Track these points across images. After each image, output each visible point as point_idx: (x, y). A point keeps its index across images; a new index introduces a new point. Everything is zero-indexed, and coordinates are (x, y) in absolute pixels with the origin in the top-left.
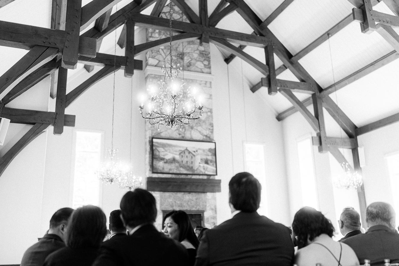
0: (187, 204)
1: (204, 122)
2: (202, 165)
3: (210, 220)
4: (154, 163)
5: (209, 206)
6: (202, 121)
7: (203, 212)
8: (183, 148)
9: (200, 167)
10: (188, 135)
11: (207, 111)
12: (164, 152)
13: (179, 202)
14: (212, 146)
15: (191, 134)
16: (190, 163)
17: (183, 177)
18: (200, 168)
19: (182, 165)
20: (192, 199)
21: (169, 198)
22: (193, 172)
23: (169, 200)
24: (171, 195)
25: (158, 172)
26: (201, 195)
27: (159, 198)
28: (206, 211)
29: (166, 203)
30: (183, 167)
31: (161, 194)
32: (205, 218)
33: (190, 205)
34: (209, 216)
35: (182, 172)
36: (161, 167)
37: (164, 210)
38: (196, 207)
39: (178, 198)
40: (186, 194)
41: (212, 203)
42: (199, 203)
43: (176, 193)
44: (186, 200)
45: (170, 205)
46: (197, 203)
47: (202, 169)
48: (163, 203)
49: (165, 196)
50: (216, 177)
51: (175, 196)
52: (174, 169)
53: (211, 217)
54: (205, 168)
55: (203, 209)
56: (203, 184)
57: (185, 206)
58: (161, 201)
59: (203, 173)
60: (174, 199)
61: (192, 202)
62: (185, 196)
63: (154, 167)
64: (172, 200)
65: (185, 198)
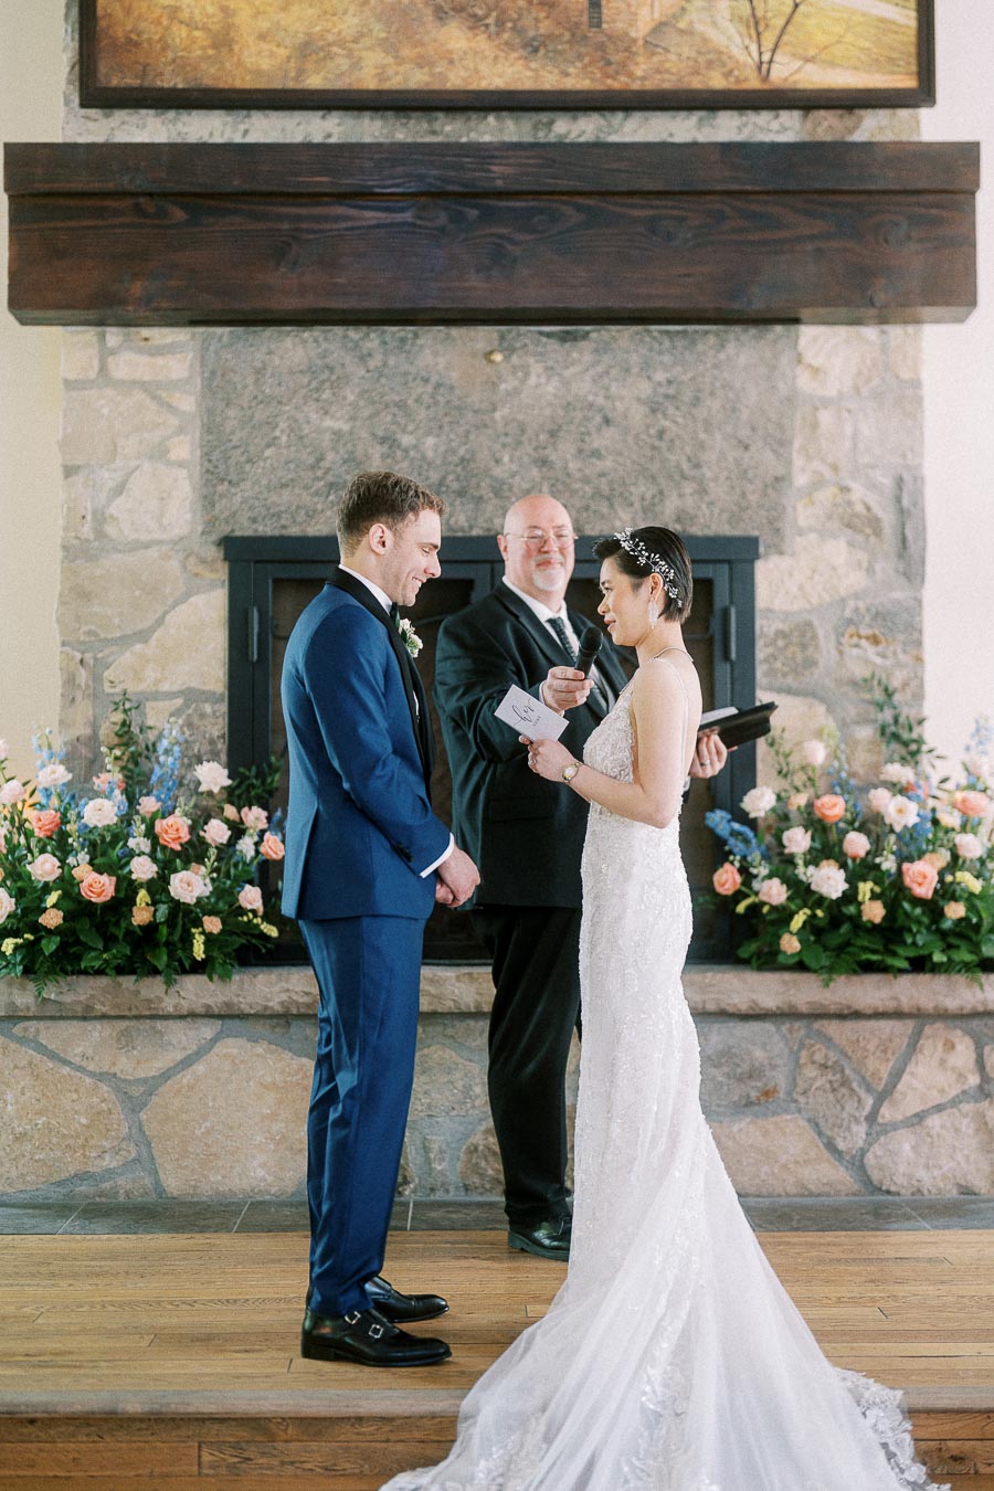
0: (543, 462)
3: (826, 652)
5: (817, 484)
7: (739, 554)
9: (699, 3)
13: (430, 441)
17: (491, 130)
18: (696, 19)
20: (600, 400)
21: (315, 396)
22: (611, 70)
23: (314, 416)
24: (343, 365)
25: (159, 84)
26: (722, 356)
27: (187, 403)
28: (782, 540)
29: (268, 453)
30: (480, 13)
31: (217, 353)
32: (764, 626)
33: (578, 475)
34: (815, 601)
35: (464, 79)
36: (190, 24)
37: (249, 533)
38: (654, 497)
39: (419, 390)
40: (518, 345)
41: (855, 446)
42: (682, 449)
43: (403, 340)
44: (520, 417)
45: (330, 478)
46: (663, 445)
47: (732, 29)
48: (239, 451)
49: (259, 372)
50: (924, 113)
51: (381, 375)
52: (362, 35)
53: (848, 613)
54: (769, 15)
55: (734, 519)
56: (727, 209)
57: (505, 487)
58: (211, 438)
59: (736, 73)
60: (366, 413)
61: (597, 442)
62: (515, 369)
63: (109, 27)
64: (353, 419)
65: (516, 392)
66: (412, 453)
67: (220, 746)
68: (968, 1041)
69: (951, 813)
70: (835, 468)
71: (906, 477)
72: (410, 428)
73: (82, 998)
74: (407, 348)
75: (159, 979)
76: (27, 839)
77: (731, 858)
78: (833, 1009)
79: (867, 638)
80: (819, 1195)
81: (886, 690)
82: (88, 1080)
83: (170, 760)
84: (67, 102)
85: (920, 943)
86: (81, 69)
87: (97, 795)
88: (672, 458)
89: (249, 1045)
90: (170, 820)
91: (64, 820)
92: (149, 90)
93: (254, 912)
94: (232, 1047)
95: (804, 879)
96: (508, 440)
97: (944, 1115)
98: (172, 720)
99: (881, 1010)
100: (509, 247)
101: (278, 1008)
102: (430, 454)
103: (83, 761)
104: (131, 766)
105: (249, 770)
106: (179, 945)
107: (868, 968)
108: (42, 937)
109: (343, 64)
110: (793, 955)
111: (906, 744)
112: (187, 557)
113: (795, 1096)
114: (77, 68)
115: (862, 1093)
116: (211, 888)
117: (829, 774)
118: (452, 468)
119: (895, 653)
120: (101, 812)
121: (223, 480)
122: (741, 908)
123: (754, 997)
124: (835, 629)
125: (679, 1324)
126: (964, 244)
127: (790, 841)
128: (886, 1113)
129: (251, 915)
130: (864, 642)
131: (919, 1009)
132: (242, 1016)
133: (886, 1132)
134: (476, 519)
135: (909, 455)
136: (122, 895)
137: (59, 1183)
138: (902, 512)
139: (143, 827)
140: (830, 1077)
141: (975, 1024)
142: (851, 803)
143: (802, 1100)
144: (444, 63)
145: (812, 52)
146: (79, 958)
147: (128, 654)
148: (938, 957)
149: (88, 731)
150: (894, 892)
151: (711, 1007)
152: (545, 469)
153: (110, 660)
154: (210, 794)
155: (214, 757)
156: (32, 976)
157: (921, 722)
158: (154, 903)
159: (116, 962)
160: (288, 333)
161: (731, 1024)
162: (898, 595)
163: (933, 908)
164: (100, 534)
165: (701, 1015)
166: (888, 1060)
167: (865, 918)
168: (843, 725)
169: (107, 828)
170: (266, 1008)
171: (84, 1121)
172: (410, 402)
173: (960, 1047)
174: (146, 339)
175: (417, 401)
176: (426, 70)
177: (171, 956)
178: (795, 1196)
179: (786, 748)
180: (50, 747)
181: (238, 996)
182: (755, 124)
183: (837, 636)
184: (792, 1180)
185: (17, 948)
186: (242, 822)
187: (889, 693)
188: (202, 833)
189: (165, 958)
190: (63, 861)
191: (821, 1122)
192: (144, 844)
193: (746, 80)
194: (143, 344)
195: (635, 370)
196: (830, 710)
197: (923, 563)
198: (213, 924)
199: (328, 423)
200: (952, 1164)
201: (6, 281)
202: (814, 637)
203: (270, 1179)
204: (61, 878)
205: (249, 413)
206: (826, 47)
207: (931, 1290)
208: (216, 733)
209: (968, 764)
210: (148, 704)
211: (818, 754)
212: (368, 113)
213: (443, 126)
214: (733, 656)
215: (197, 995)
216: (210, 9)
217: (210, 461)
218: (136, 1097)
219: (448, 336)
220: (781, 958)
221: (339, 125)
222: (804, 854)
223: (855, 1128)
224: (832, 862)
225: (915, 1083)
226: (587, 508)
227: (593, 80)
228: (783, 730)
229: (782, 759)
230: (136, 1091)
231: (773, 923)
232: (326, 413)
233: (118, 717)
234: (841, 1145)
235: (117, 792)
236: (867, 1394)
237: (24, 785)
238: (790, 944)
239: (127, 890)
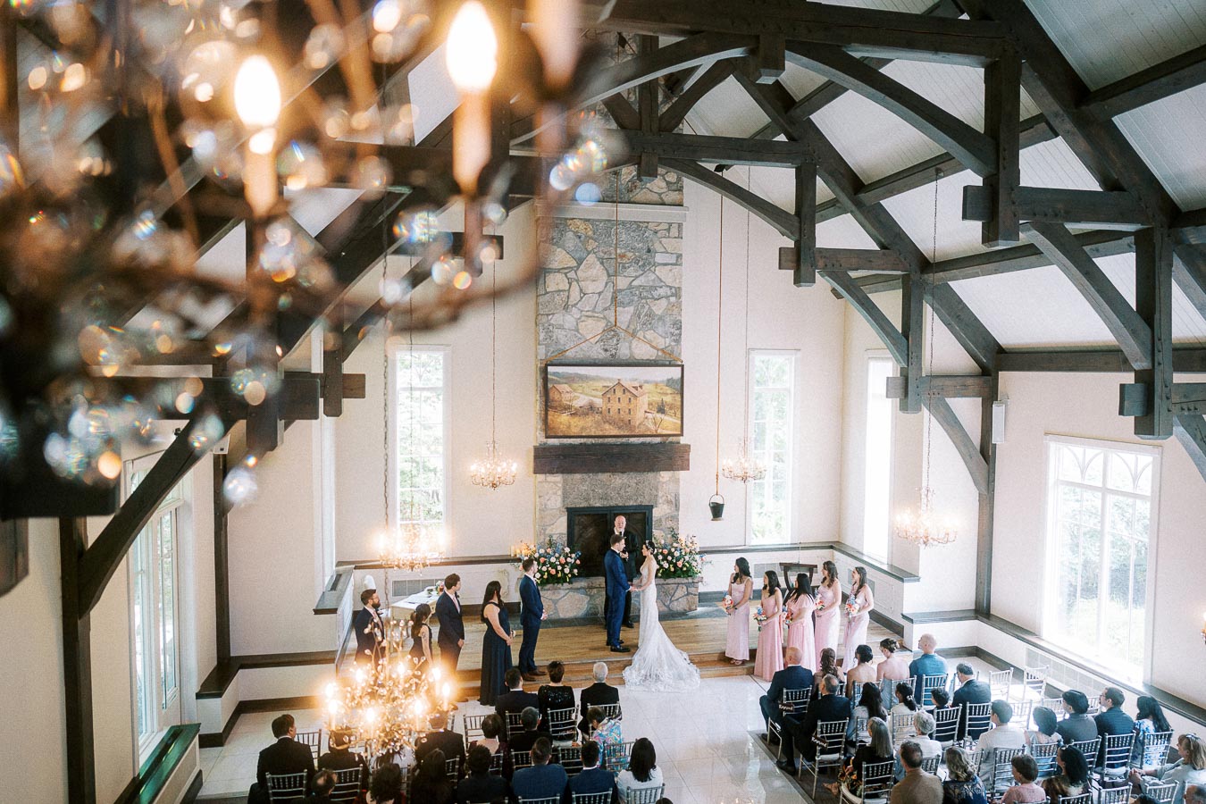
0: (619, 494)
1: (661, 318)
2: (650, 416)
3: (664, 523)
4: (549, 417)
5: (663, 496)
6: (656, 318)
7: (650, 508)
8: (610, 382)
9: (646, 420)
10: (624, 352)
11: (669, 293)
12: (571, 392)
13: (600, 491)
14: (674, 373)
15: (630, 347)
16: (625, 412)
17: (610, 440)
18: (646, 422)
19: (608, 418)
20: (628, 483)
21: (581, 484)
22: (631, 431)
24: (586, 479)
25: (558, 434)
26: (648, 476)
27: (560, 487)
28: (657, 505)
29: (573, 492)
30: (611, 423)
31: (566, 477)
33: (624, 496)
34: (662, 515)
35: (608, 433)
36: (564, 425)
37: (570, 506)
39: (599, 483)
40: (615, 475)
41: (669, 489)
42: (641, 492)
44: (615, 486)
45: (584, 497)
46: (638, 490)
47: (651, 424)
48: (568, 492)
49: (572, 481)
50: (681, 439)
51: (593, 480)
52: (592, 426)
53: (667, 517)
54: (658, 423)
55: (651, 502)
58: (564, 490)
60: (590, 486)
61: (627, 490)
62: (614, 479)
63: (549, 425)
64: (588, 487)
65: (614, 483)
66: (597, 492)
67: (567, 543)
68: (686, 587)
69: (684, 553)
70: (665, 494)
71: (677, 495)
72: (597, 488)
73: (548, 588)
74: (597, 476)
79: (670, 520)
81: (673, 530)
84: (542, 435)
86: (545, 432)
87: (552, 556)
88: (640, 494)
89: (574, 593)
92: (556, 436)
94: (571, 594)
96: (613, 490)
97: (681, 598)
98: (558, 539)
105: (572, 548)
106: (566, 580)
109: (589, 431)
111: (676, 539)
112: (560, 511)
114: (542, 428)
115: (669, 595)
118: (604, 495)
119: (674, 523)
120: (553, 559)
121: (566, 498)
126: (688, 460)
128: (673, 600)
130: (669, 522)
132: (575, 589)
133: (673, 603)
135: (677, 490)
138: (676, 500)
141: (687, 585)
142: (668, 551)
144: (604, 430)
145: (664, 428)
147: (550, 527)
148: (682, 576)
149: (542, 538)
150: (675, 566)
153: (547, 529)
154: (567, 553)
157: (678, 535)
158: (561, 573)
160: (578, 474)
162: (675, 513)
163: (681, 569)
164: (545, 507)
167: (671, 570)
168: (666, 535)
172: (597, 484)
173: (684, 588)
174: (554, 476)
176: (602, 431)
181: (573, 586)
183: (665, 519)
188: (566, 560)
189: (564, 582)
192: (559, 564)
193: (653, 432)
195: (634, 479)
196: (664, 533)
197: (679, 507)
198: (570, 575)
200: (683, 606)
201: (533, 469)
202: (662, 521)
205: (570, 486)
206: (666, 427)
207: (685, 633)
208: (565, 540)
209: (686, 543)
210: (556, 537)
211: (663, 542)
212: (592, 438)
215: (568, 587)
216: (567, 422)
217: (564, 495)
219: (604, 474)
223: (670, 602)
224: (665, 561)
225: (677, 595)
227: (629, 433)
230: (555, 601)
233: (548, 537)
234: (666, 605)
239: (557, 572)
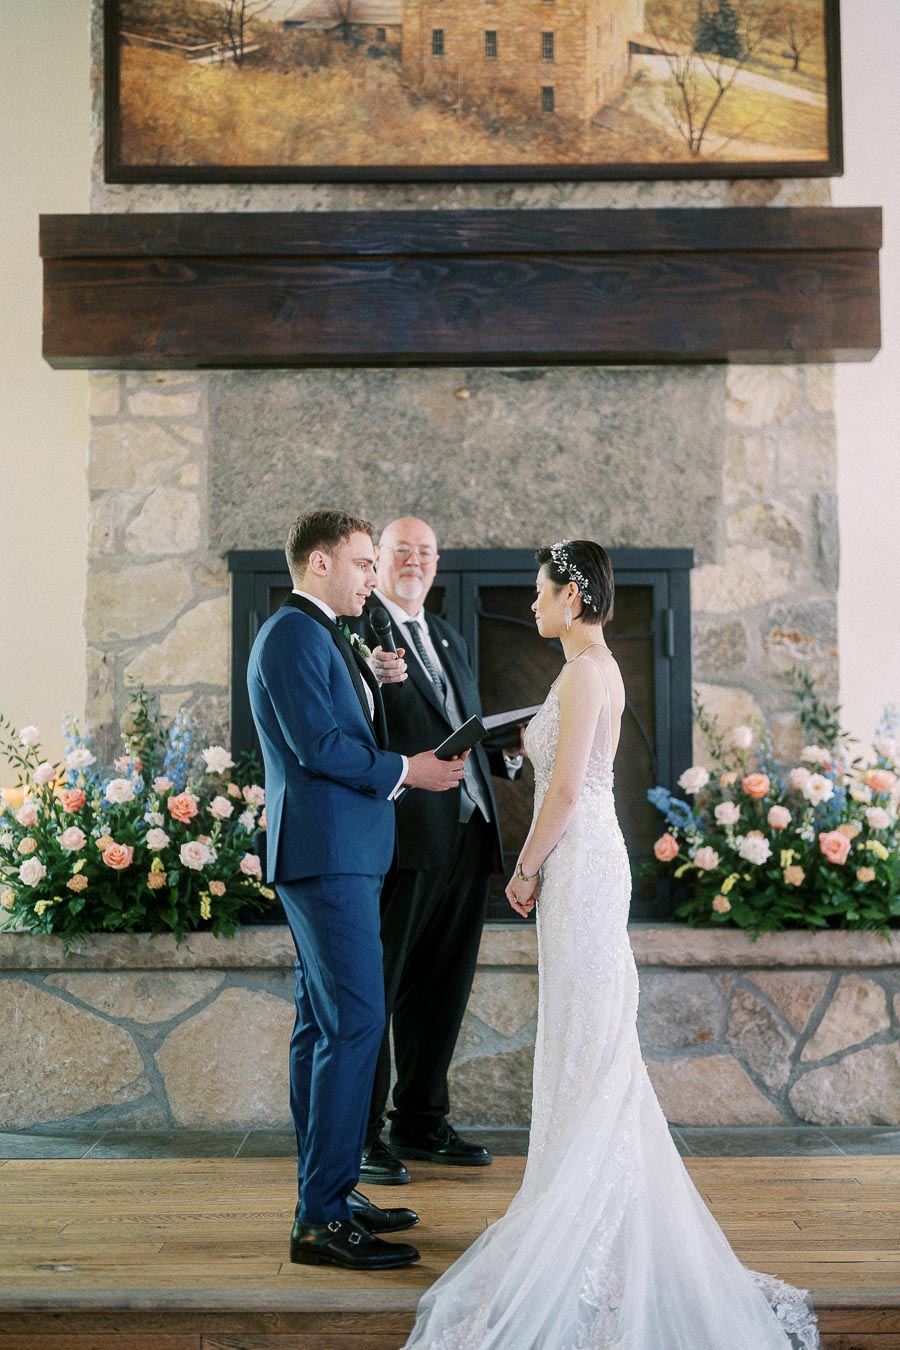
0: (505, 485)
2: (657, 68)
3: (753, 649)
4: (127, 75)
5: (743, 504)
7: (676, 565)
9: (638, 89)
13: (407, 467)
16: (522, 48)
17: (457, 200)
18: (636, 101)
19: (431, 78)
20: (554, 431)
21: (307, 428)
22: (562, 147)
23: (306, 446)
24: (331, 402)
25: (173, 162)
26: (660, 392)
27: (197, 436)
28: (713, 551)
29: (267, 478)
30: (449, 99)
31: (222, 392)
32: (699, 626)
33: (534, 496)
34: (743, 604)
35: (434, 156)
36: (199, 112)
37: (250, 548)
38: (601, 514)
39: (398, 423)
40: (483, 383)
41: (777, 468)
42: (627, 472)
43: (383, 380)
44: (485, 446)
45: (320, 500)
46: (609, 469)
47: (667, 112)
48: (241, 477)
49: (259, 408)
50: (834, 181)
51: (364, 410)
52: (347, 118)
53: (772, 614)
54: (699, 98)
55: (672, 533)
56: (664, 267)
57: (472, 506)
58: (216, 465)
59: (671, 149)
60: (353, 442)
61: (551, 467)
62: (481, 404)
63: (130, 114)
64: (339, 448)
65: (481, 424)
66: (391, 478)
67: (224, 733)
68: (879, 988)
69: (863, 790)
70: (759, 488)
71: (821, 496)
72: (390, 456)
73: (105, 953)
74: (387, 387)
75: (171, 937)
76: (57, 814)
77: (670, 829)
78: (760, 961)
79: (789, 636)
80: (749, 1126)
81: (806, 681)
82: (109, 1025)
83: (181, 745)
84: (94, 178)
85: (836, 903)
86: (106, 149)
87: (118, 775)
88: (618, 481)
89: (249, 994)
90: (181, 797)
91: (89, 798)
92: (163, 167)
93: (254, 877)
94: (235, 995)
95: (733, 846)
96: (475, 466)
97: (859, 1054)
98: (183, 710)
99: (801, 962)
100: (475, 300)
101: (274, 961)
102: (407, 478)
103: (105, 744)
104: (148, 750)
105: (250, 753)
106: (189, 906)
107: (791, 925)
108: (69, 900)
109: (331, 143)
110: (724, 914)
111: (823, 729)
112: (196, 569)
113: (728, 1038)
114: (102, 150)
115: (787, 1036)
116: (216, 857)
117: (756, 756)
118: (425, 490)
119: (813, 649)
120: (120, 791)
121: (226, 502)
122: (679, 873)
123: (689, 950)
124: (761, 629)
125: (613, 1232)
126: (870, 294)
127: (721, 814)
128: (808, 1053)
129: (251, 880)
130: (786, 641)
131: (835, 961)
132: (243, 969)
133: (808, 1070)
134: (447, 534)
135: (824, 476)
136: (139, 862)
137: (83, 1115)
138: (818, 525)
139: (157, 803)
140: (758, 1021)
141: (886, 975)
142: (774, 782)
143: (733, 1041)
144: (418, 143)
145: (737, 130)
146: (101, 917)
147: (144, 653)
148: (851, 916)
149: (110, 720)
150: (812, 859)
151: (653, 960)
152: (506, 491)
153: (130, 657)
154: (216, 774)
155: (220, 742)
156: (61, 934)
157: (836, 710)
158: (167, 870)
159: (133, 921)
160: (284, 375)
161: (671, 975)
162: (814, 599)
164: (120, 548)
165: (643, 966)
166: (809, 1007)
167: (787, 882)
168: (768, 712)
169: (127, 804)
170: (264, 961)
171: (105, 1060)
172: (390, 433)
173: (872, 995)
174: (161, 381)
175: (395, 433)
176: (402, 148)
177: (181, 915)
178: (728, 1126)
179: (719, 733)
180: (77, 734)
181: (240, 950)
182: (688, 193)
183: (763, 636)
184: (724, 1112)
185: (48, 909)
186: (243, 799)
187: (808, 685)
188: (208, 809)
189: (176, 918)
190: (88, 833)
191: (751, 1061)
192: (159, 819)
193: (680, 154)
194: (157, 385)
195: (585, 405)
196: (756, 699)
197: (837, 568)
198: (218, 888)
199: (319, 452)
200: (867, 1098)
201: (40, 332)
202: (743, 635)
203: (267, 1111)
204: (86, 848)
205: (250, 443)
206: (748, 126)
207: (843, 1206)
208: (221, 722)
209: (879, 748)
210: (162, 696)
211: (746, 737)
212: (353, 186)
213: (418, 195)
214: (672, 652)
215: (204, 950)
216: (217, 99)
217: (216, 486)
218: (150, 1039)
219: (422, 376)
220: (714, 917)
221: (327, 196)
222: (734, 826)
223: (780, 1067)
224: (758, 832)
225: (834, 1027)
226: (543, 525)
227: (546, 155)
228: (716, 717)
229: (714, 742)
230: (151, 1035)
231: (706, 886)
232: (316, 443)
233: (137, 707)
234: (769, 1082)
235: (135, 773)
236: (777, 1293)
237: (55, 767)
238: (722, 904)
239: (143, 858)
